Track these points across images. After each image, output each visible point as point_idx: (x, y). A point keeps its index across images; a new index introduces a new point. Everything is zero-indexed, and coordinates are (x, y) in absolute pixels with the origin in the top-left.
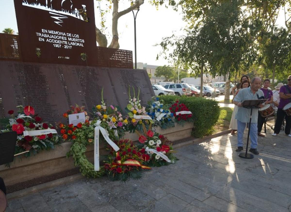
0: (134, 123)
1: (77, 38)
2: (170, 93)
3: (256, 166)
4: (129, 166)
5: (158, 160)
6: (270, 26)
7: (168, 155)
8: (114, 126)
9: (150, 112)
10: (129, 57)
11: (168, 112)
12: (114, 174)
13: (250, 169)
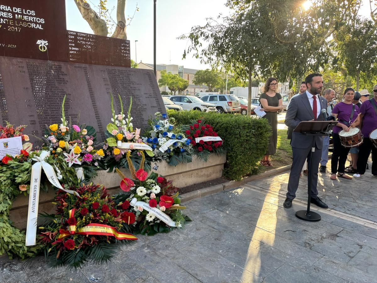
0: (116, 155)
1: (31, 16)
2: (210, 108)
3: (322, 238)
4: (89, 235)
5: (151, 222)
6: (351, 17)
7: (171, 213)
8: (77, 160)
9: (151, 137)
10: (123, 49)
11: (181, 137)
12: (59, 252)
13: (312, 243)
